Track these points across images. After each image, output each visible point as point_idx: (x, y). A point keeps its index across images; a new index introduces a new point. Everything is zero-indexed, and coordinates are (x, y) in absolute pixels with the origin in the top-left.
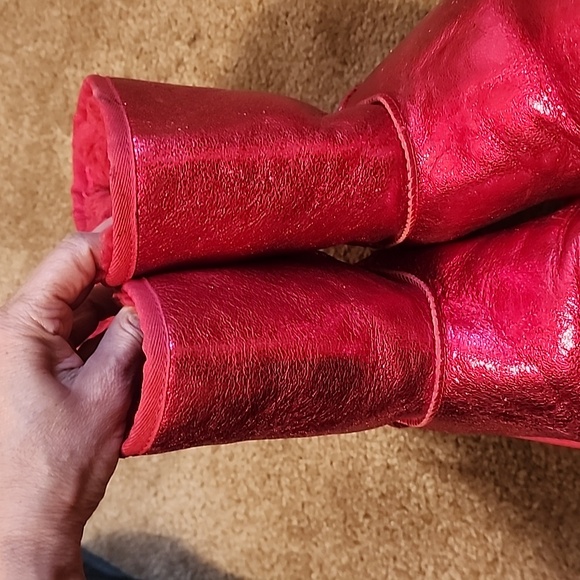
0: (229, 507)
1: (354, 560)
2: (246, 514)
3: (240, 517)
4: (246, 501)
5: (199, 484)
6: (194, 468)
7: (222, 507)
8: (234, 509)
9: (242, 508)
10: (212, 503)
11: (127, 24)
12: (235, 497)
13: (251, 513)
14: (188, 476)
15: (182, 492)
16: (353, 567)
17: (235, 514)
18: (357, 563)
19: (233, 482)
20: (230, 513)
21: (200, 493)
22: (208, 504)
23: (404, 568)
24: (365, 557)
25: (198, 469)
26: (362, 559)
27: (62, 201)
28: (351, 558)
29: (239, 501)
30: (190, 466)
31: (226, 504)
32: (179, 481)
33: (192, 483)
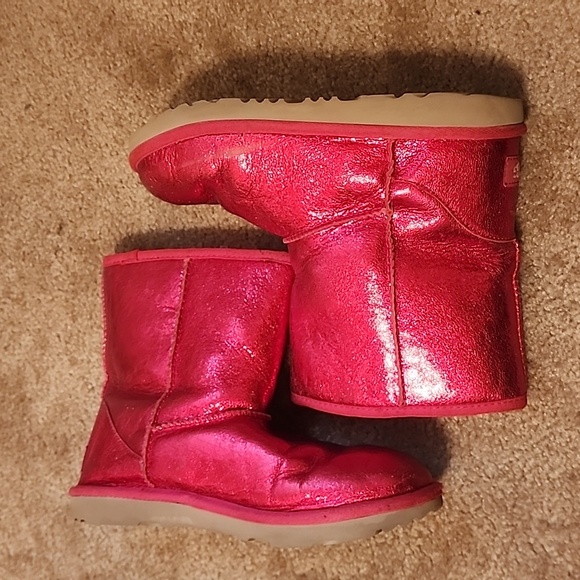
0: (238, 565)
1: (345, 554)
2: (253, 563)
3: (249, 568)
4: (248, 554)
5: (208, 559)
6: (199, 549)
7: (233, 567)
8: (242, 564)
9: (248, 561)
10: (224, 569)
11: (5, 239)
12: (239, 555)
13: (256, 561)
14: (197, 558)
15: (198, 573)
16: (346, 560)
17: (245, 569)
18: (348, 555)
19: (232, 544)
20: (241, 568)
21: (211, 566)
22: (222, 571)
23: (383, 540)
24: (351, 548)
25: (202, 547)
26: (350, 551)
27: (10, 394)
28: (342, 554)
29: (243, 556)
30: (195, 549)
31: (235, 564)
32: (192, 565)
33: (203, 562)
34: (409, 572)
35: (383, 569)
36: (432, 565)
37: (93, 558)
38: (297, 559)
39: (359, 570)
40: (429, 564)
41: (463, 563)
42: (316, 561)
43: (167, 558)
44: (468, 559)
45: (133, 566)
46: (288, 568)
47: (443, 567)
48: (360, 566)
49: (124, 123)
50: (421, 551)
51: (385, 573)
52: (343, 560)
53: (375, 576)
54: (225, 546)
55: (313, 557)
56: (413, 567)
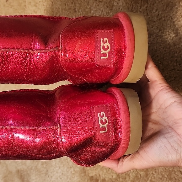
34: (131, 179)
35: (122, 177)
36: (141, 177)
37: (21, 164)
38: (90, 170)
39: (112, 176)
40: (139, 176)
41: (153, 177)
42: (97, 172)
43: (45, 166)
44: (155, 176)
45: (33, 168)
46: (87, 174)
47: (145, 178)
48: (113, 175)
49: (37, 5)
50: (137, 171)
51: (122, 179)
52: (107, 172)
53: (118, 179)
54: (65, 163)
55: (96, 170)
56: (133, 177)
